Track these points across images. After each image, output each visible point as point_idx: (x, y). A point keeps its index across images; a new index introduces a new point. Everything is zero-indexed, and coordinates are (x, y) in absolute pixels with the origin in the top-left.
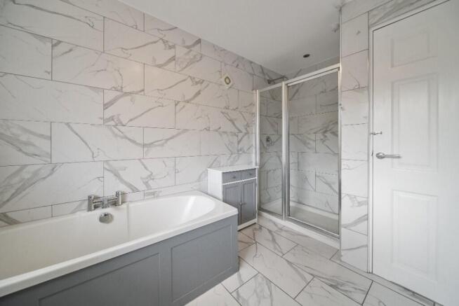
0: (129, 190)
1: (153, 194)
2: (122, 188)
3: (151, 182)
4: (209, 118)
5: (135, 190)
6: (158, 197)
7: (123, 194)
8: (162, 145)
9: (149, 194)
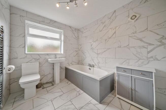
0: (95, 65)
1: (100, 67)
2: (94, 64)
3: (99, 64)
4: (120, 42)
5: (96, 65)
6: (100, 69)
7: (94, 65)
8: (102, 54)
9: (99, 67)
